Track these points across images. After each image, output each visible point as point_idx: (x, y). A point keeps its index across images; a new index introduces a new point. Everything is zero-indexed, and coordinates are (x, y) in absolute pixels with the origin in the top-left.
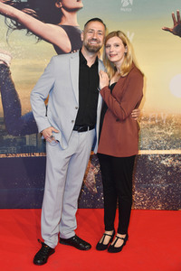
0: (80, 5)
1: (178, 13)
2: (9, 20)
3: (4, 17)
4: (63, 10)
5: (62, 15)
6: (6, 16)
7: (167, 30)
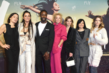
0: (59, 9)
1: (90, 11)
2: (37, 14)
3: (36, 13)
4: (54, 10)
5: (54, 12)
6: (37, 13)
7: (86, 16)
